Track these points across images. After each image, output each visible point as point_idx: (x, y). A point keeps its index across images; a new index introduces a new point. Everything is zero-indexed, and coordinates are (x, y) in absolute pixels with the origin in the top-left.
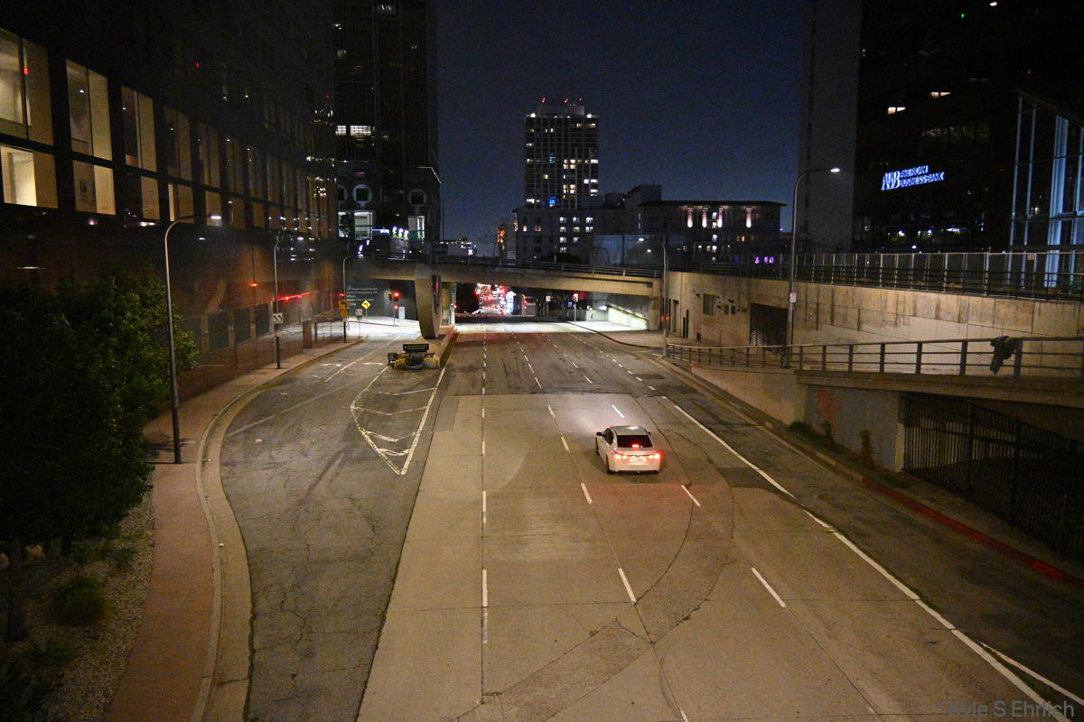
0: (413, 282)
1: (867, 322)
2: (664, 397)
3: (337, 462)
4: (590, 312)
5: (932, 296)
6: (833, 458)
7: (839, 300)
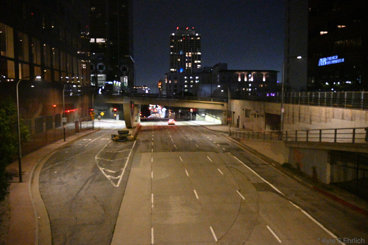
0: (122, 104)
1: (314, 121)
2: (229, 153)
3: (89, 181)
4: (198, 116)
5: (340, 110)
6: (300, 178)
7: (302, 112)
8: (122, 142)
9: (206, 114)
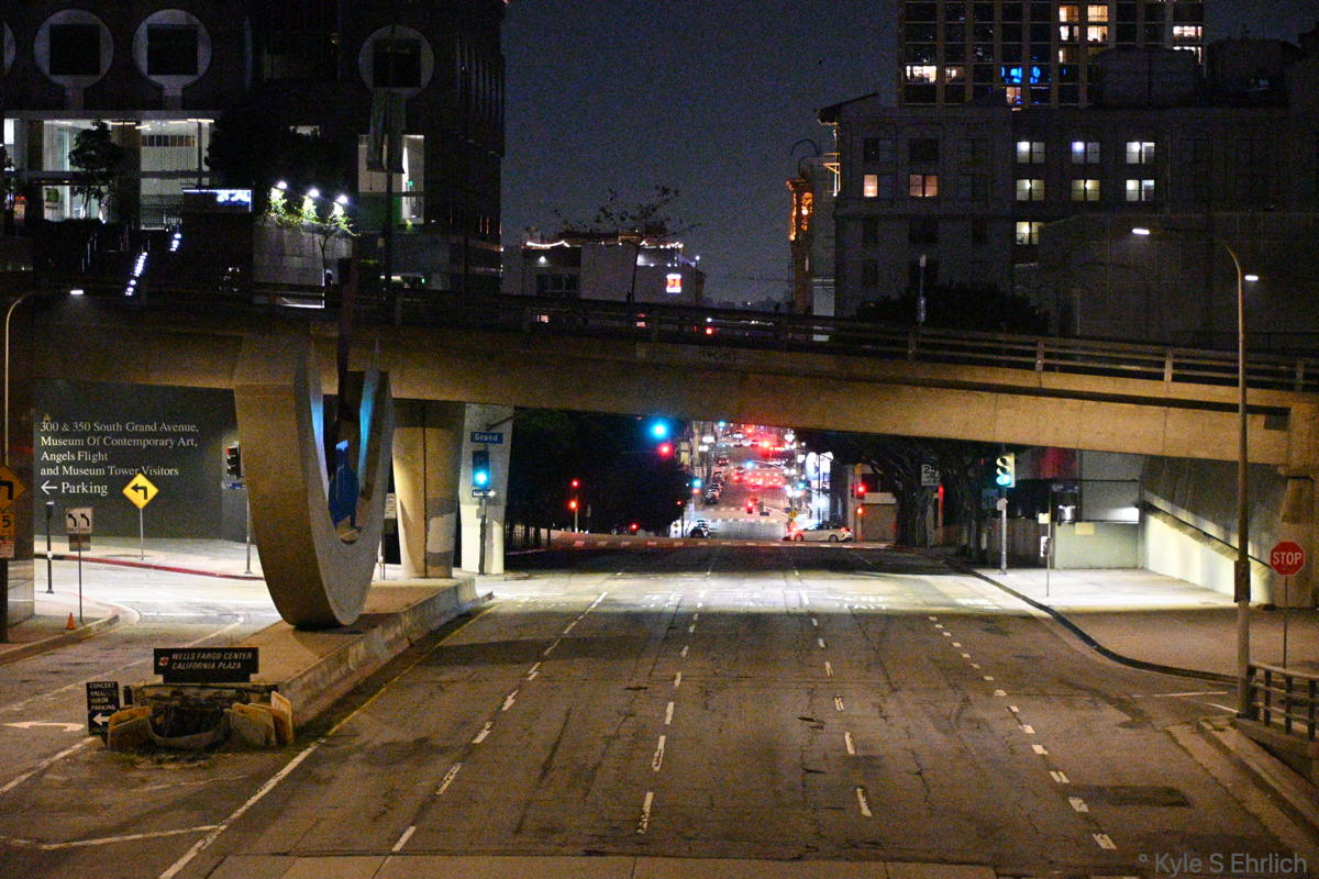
8: (178, 753)
9: (1147, 509)
